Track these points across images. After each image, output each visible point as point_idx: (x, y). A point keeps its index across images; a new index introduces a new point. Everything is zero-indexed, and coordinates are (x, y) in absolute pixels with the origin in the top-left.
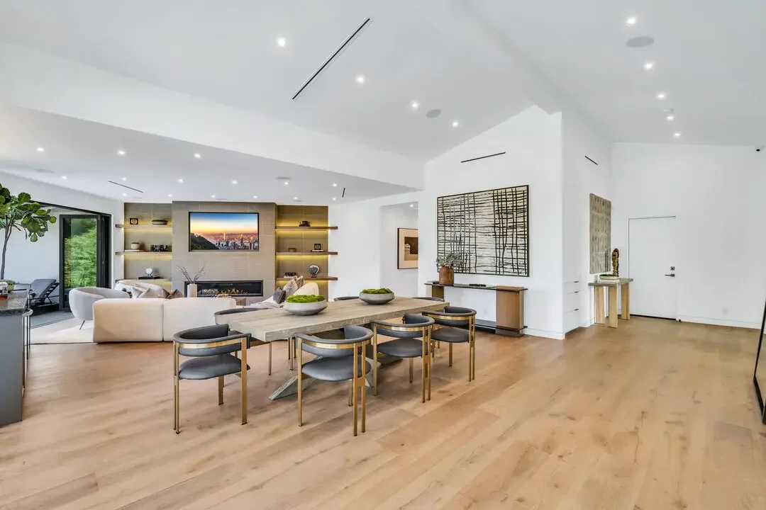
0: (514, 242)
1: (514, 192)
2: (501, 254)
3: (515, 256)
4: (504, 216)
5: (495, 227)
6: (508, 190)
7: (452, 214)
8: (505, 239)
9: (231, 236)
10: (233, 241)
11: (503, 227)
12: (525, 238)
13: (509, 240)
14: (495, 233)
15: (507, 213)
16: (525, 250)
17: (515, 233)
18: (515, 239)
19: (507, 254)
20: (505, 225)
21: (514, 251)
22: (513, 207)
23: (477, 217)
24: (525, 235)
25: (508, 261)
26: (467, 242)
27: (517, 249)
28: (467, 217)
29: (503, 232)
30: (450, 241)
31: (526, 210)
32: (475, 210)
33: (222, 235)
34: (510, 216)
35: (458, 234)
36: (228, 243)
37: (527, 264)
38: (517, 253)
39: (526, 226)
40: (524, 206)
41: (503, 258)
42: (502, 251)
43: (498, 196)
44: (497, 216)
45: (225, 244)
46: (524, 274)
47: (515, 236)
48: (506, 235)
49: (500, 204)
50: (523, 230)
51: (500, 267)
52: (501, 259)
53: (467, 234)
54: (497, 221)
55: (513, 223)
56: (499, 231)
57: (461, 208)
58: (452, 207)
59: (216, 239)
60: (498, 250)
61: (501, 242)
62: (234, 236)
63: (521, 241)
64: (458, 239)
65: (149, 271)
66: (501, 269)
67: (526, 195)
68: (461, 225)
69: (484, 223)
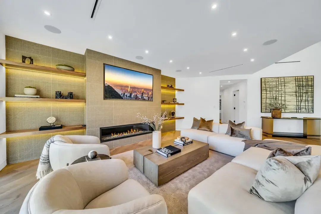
0: (307, 99)
1: (307, 78)
2: (300, 104)
3: (307, 104)
4: (302, 88)
5: (296, 92)
6: (303, 77)
7: (271, 86)
8: (301, 98)
9: (134, 88)
10: (136, 94)
11: (301, 93)
12: (312, 97)
13: (304, 98)
14: (296, 95)
15: (303, 87)
16: (312, 102)
17: (307, 95)
18: (307, 98)
19: (303, 104)
20: (302, 92)
21: (307, 103)
22: (306, 84)
23: (285, 88)
24: (312, 96)
25: (303, 107)
26: (280, 98)
27: (308, 102)
28: (280, 87)
29: (301, 95)
30: (269, 98)
31: (312, 86)
32: (285, 85)
33: (128, 87)
34: (304, 88)
35: (275, 95)
36: (131, 95)
37: (313, 108)
38: (308, 103)
39: (312, 92)
40: (312, 84)
41: (300, 106)
42: (300, 103)
43: (298, 80)
44: (297, 88)
45: (128, 95)
46: (312, 112)
47: (307, 96)
48: (302, 96)
49: (299, 82)
50: (311, 94)
51: (299, 109)
52: (299, 106)
53: (280, 95)
54: (298, 90)
55: (306, 91)
56: (298, 94)
57: (276, 84)
58: (271, 83)
59: (122, 89)
60: (298, 102)
61: (300, 99)
62: (136, 90)
63: (310, 99)
64: (275, 97)
65: (51, 120)
66: (299, 110)
67: (313, 80)
68: (276, 91)
69: (290, 90)
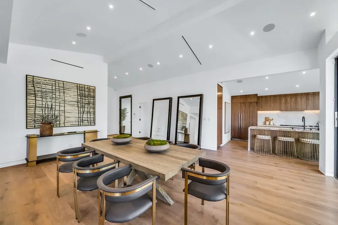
0: (89, 111)
1: (89, 88)
2: (82, 116)
3: (89, 116)
4: (84, 98)
5: (78, 102)
6: (85, 86)
7: (44, 90)
8: (84, 109)
11: (83, 103)
12: (94, 109)
13: (86, 110)
14: (78, 105)
15: (85, 97)
16: (94, 114)
17: (89, 107)
18: (89, 109)
19: (85, 116)
20: (84, 102)
21: (89, 114)
22: (88, 94)
23: (65, 95)
24: (94, 108)
25: (85, 119)
26: (57, 108)
27: (90, 114)
28: (57, 94)
29: (83, 105)
30: (40, 107)
31: (94, 97)
32: (64, 91)
34: (86, 98)
35: (50, 104)
37: (94, 120)
38: (90, 115)
39: (94, 104)
40: (93, 95)
41: (82, 118)
42: (82, 114)
43: (80, 88)
44: (79, 97)
46: (93, 125)
47: (89, 108)
48: (85, 107)
49: (81, 91)
50: (93, 105)
51: (81, 122)
52: (81, 118)
53: (57, 104)
54: (79, 100)
55: (88, 102)
56: (80, 105)
57: (52, 88)
58: (45, 86)
60: (80, 114)
61: (82, 110)
63: (92, 110)
64: (50, 106)
66: (82, 123)
67: (94, 91)
68: (52, 98)
69: (71, 99)
